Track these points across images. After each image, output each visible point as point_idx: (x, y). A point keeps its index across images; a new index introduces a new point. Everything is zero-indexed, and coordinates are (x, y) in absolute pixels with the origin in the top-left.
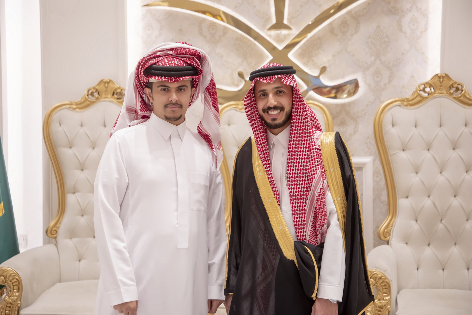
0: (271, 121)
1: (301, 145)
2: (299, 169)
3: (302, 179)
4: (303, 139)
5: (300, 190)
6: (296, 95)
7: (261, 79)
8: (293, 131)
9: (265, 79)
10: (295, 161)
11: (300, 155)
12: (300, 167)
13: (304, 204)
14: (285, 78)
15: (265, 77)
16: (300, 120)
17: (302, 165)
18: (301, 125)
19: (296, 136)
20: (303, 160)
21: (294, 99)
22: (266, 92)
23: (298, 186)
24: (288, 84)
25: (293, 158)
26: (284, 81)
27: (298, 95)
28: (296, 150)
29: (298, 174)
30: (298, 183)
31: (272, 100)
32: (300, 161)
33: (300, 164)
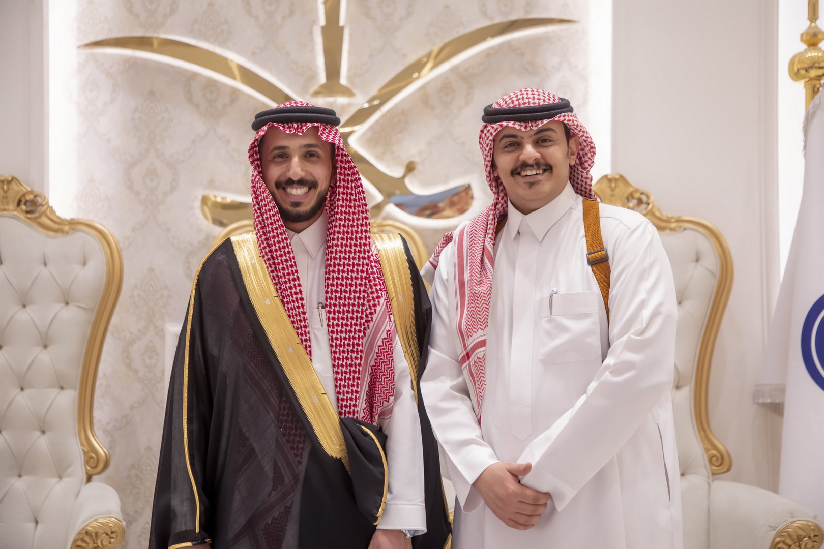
0: (291, 206)
1: (355, 254)
3: (357, 316)
4: (358, 243)
5: (352, 335)
6: (343, 163)
7: (280, 126)
8: (340, 228)
9: (287, 126)
10: (344, 283)
11: (352, 271)
12: (353, 294)
13: (358, 362)
14: (324, 130)
15: (288, 124)
16: (351, 208)
17: (357, 290)
18: (353, 218)
20: (358, 282)
21: (338, 171)
22: (287, 151)
23: (349, 328)
24: (330, 141)
25: (340, 276)
26: (322, 135)
27: (346, 164)
28: (346, 262)
29: (349, 307)
30: (349, 323)
31: (296, 168)
32: (353, 283)
33: (353, 288)
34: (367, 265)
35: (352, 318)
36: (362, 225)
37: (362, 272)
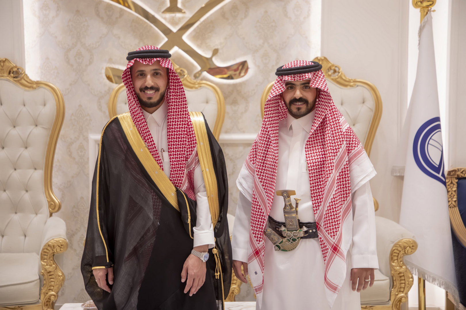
0: (147, 99)
2: (179, 144)
3: (182, 153)
4: (182, 117)
5: (180, 162)
6: (173, 77)
7: (141, 60)
9: (144, 60)
10: (175, 137)
11: (179, 131)
14: (163, 61)
15: (144, 59)
16: (178, 99)
17: (182, 140)
18: (179, 104)
19: (175, 114)
20: (183, 136)
21: (170, 81)
22: (144, 72)
24: (166, 67)
25: (173, 134)
26: (162, 64)
27: (174, 77)
28: (176, 126)
29: (178, 149)
30: (178, 157)
31: (149, 81)
32: (180, 137)
33: (180, 140)
34: (187, 128)
35: (180, 154)
36: (183, 108)
37: (184, 131)
